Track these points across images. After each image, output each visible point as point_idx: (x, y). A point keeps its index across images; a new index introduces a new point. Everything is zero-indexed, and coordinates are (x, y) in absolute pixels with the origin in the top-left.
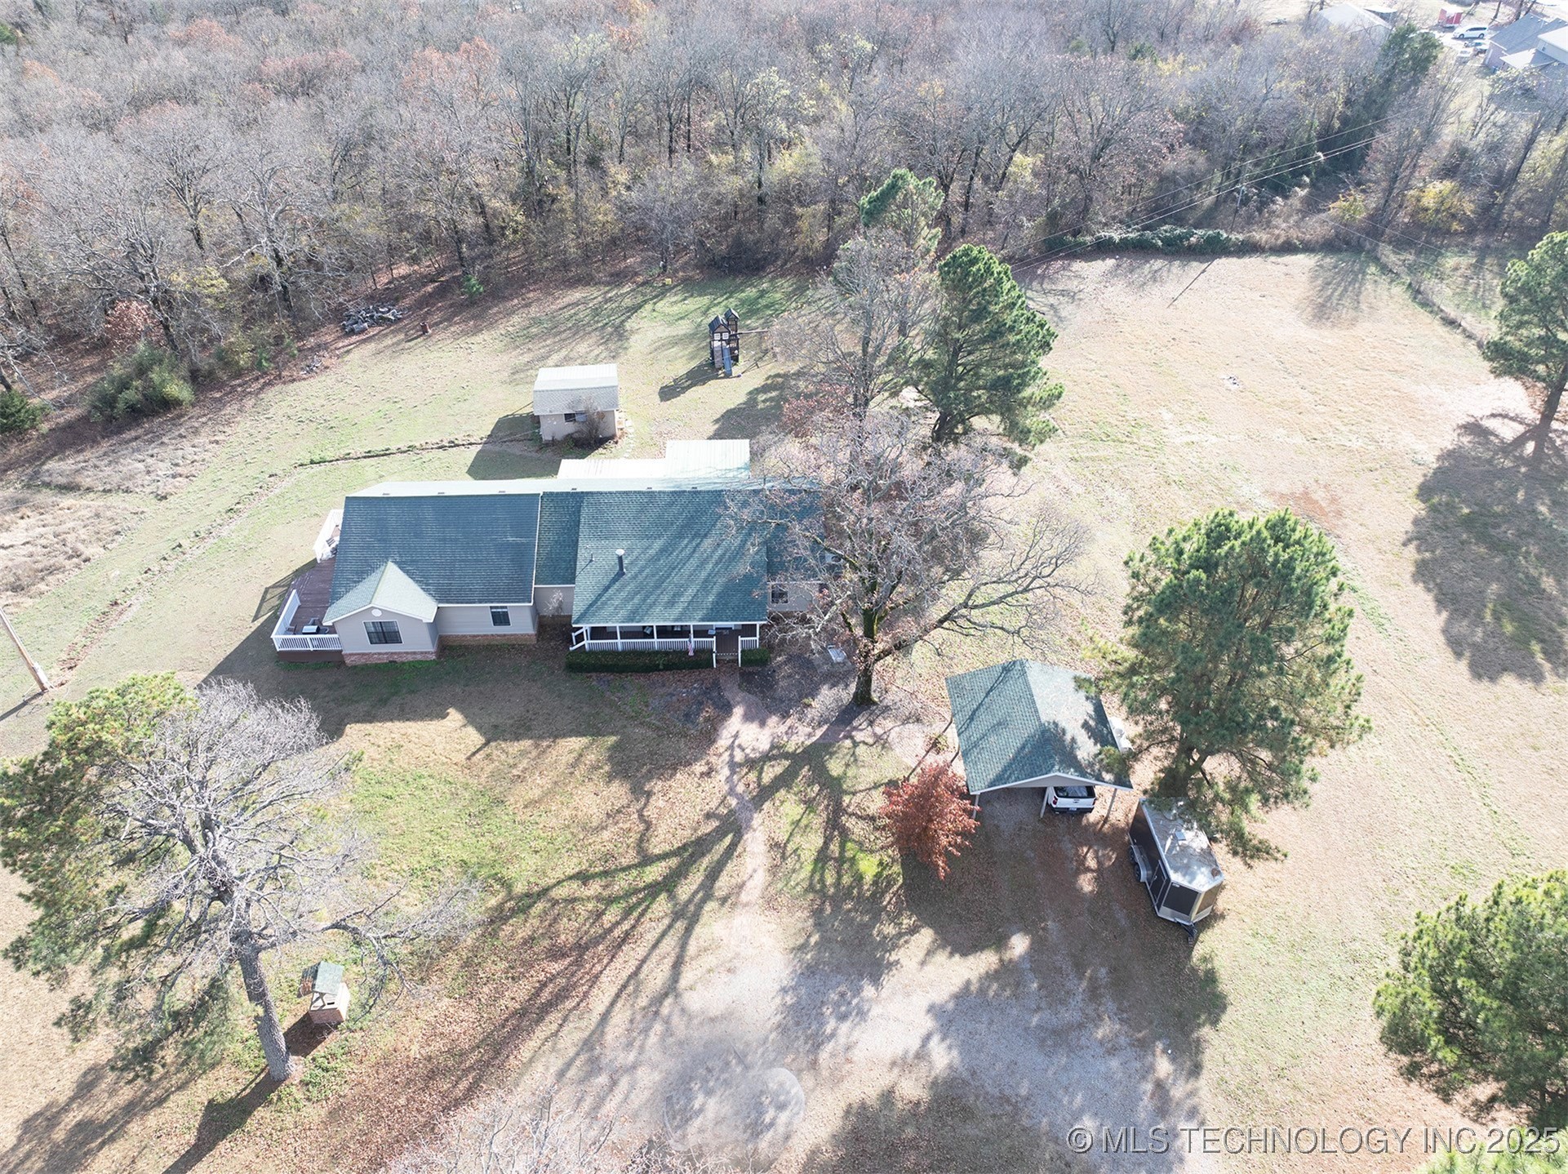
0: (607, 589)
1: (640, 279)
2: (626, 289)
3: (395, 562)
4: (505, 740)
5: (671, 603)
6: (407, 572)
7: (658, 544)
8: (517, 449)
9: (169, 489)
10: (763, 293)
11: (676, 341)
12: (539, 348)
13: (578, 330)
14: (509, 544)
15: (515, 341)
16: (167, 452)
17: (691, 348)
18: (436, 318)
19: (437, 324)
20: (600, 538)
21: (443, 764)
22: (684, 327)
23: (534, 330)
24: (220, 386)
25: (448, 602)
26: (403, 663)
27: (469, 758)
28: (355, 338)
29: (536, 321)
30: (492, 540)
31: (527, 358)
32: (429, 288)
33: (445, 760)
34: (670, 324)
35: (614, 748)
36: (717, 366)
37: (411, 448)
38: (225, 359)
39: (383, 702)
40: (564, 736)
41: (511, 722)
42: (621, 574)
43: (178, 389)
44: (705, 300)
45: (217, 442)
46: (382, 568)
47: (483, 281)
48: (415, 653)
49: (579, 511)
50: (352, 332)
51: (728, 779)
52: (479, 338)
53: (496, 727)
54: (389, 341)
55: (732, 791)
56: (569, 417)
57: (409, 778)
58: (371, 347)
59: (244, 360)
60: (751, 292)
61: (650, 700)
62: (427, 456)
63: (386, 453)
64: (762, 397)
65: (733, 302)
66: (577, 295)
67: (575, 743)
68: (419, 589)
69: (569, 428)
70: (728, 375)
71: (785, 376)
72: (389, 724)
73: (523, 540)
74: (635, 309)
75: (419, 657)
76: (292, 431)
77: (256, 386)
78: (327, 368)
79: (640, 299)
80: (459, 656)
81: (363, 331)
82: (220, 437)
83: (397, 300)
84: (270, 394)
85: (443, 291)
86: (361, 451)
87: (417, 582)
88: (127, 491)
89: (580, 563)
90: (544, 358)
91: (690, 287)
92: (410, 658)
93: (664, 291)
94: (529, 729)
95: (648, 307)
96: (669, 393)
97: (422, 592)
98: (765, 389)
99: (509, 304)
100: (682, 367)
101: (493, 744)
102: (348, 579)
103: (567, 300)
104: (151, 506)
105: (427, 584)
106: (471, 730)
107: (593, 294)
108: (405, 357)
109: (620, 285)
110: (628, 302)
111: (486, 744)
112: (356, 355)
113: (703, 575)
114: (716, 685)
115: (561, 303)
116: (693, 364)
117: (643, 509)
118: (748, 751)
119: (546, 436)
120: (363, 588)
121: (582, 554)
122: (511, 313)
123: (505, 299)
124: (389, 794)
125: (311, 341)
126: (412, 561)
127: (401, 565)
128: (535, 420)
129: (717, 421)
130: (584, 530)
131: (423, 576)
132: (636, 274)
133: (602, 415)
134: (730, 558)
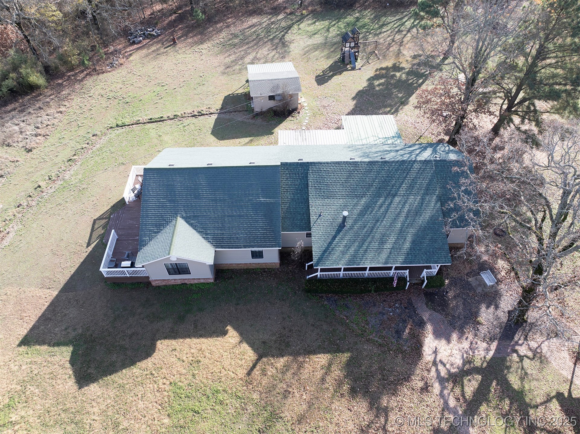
0: (334, 238)
1: (288, 11)
2: (281, 16)
3: (183, 217)
4: (273, 356)
5: (379, 250)
6: (191, 225)
7: (363, 201)
8: (240, 118)
9: (33, 145)
10: (358, 19)
11: (316, 48)
12: (240, 52)
13: (258, 41)
14: (261, 203)
15: (227, 47)
16: (31, 119)
17: (326, 52)
18: (180, 33)
19: (179, 38)
20: (324, 197)
21: (232, 379)
22: (318, 39)
23: (236, 41)
24: (62, 76)
25: (222, 247)
26: (192, 285)
27: (249, 374)
28: (136, 46)
29: (236, 36)
30: (250, 200)
31: (233, 57)
32: (173, 17)
33: (233, 375)
34: (310, 37)
36: (346, 62)
37: (176, 116)
38: (63, 59)
39: (181, 319)
40: (315, 352)
41: (274, 338)
43: (36, 78)
44: (326, 23)
45: (61, 112)
46: (174, 222)
47: (204, 12)
48: (199, 279)
49: (307, 177)
50: (134, 43)
51: (442, 395)
52: (205, 46)
53: (264, 343)
54: (153, 48)
55: (446, 407)
56: (271, 98)
57: (208, 392)
58: (144, 51)
59: (74, 60)
60: (350, 19)
61: (369, 318)
62: (186, 121)
63: (161, 120)
64: (376, 83)
65: (342, 25)
66: (254, 20)
67: (322, 359)
68: (200, 237)
69: (271, 104)
70: (353, 69)
71: (387, 68)
72: (188, 340)
73: (272, 200)
74: (289, 27)
75: (202, 281)
76: (104, 105)
77: (82, 75)
78: (121, 64)
79: (290, 22)
80: (229, 279)
81: (140, 42)
82: (63, 109)
83: (157, 24)
84: (89, 82)
85: (181, 19)
86: (146, 118)
87: (199, 232)
88: (9, 145)
89: (313, 218)
90: (242, 58)
91: (317, 16)
92: (196, 282)
93: (302, 18)
94: (288, 345)
95: (296, 26)
96: (322, 79)
97: (203, 240)
98: (376, 77)
99: (218, 26)
100: (325, 64)
101: (265, 359)
102: (150, 230)
103: (250, 23)
104: (22, 157)
105: (207, 234)
106: (245, 346)
107: (265, 20)
108: (163, 58)
109: (278, 14)
110: (283, 24)
111: (258, 360)
112: (135, 57)
113: (399, 225)
114: (410, 306)
115: (246, 25)
116: (330, 62)
117: (350, 175)
118: (448, 366)
119: (257, 109)
120: (161, 237)
121: (313, 211)
122: (220, 31)
123: (216, 23)
124: (197, 409)
125: (112, 49)
126: (194, 216)
127: (187, 219)
128: (247, 97)
129: (354, 99)
130: (312, 192)
131: (202, 228)
132: (285, 8)
133: (291, 96)
134: (418, 212)
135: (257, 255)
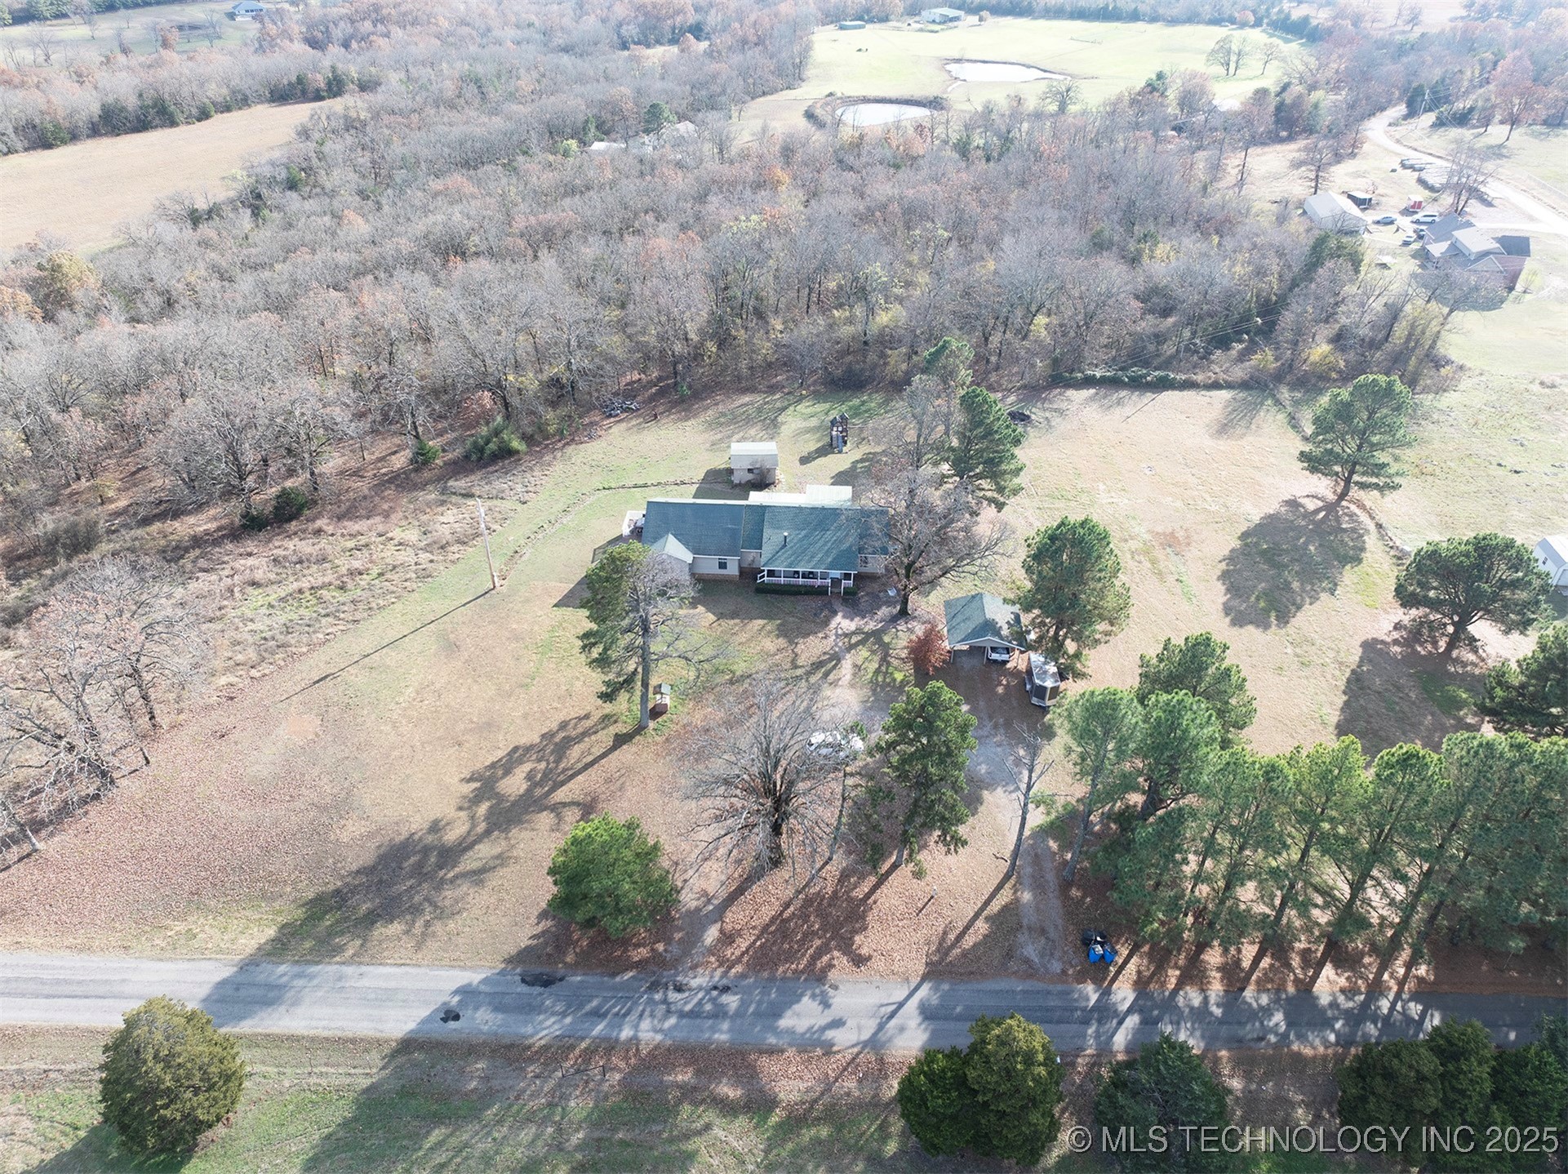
0: (778, 552)
1: (786, 390)
2: (777, 396)
3: (672, 535)
4: (727, 619)
5: (809, 561)
6: (678, 539)
7: (804, 533)
8: (719, 487)
9: (527, 498)
10: (863, 403)
11: (808, 430)
12: (726, 431)
13: (748, 421)
14: (729, 529)
15: (712, 425)
16: (519, 479)
17: (818, 435)
18: (661, 409)
19: (662, 413)
20: (775, 528)
22: (814, 422)
23: (722, 420)
24: (539, 444)
25: (698, 555)
27: (710, 625)
28: (612, 420)
29: (723, 414)
30: (721, 526)
31: (719, 436)
32: (654, 390)
34: (805, 420)
35: (780, 625)
36: (834, 446)
37: (659, 484)
38: (541, 429)
40: (756, 619)
41: (729, 612)
42: (785, 546)
43: (516, 444)
44: (827, 405)
45: (545, 475)
46: (666, 537)
47: (690, 387)
49: (764, 515)
50: (610, 416)
51: (835, 641)
52: (689, 423)
53: (721, 613)
54: (634, 422)
55: (836, 645)
56: (750, 471)
58: (624, 425)
59: (551, 429)
60: (856, 402)
61: (797, 606)
62: (668, 488)
63: (645, 486)
64: (859, 465)
65: (844, 408)
66: (746, 399)
67: (761, 622)
68: (684, 547)
69: (750, 477)
70: (840, 452)
71: (874, 454)
73: (736, 527)
74: (784, 409)
76: (588, 471)
77: (560, 445)
78: (600, 436)
79: (786, 403)
81: (617, 415)
82: (547, 472)
83: (635, 397)
84: (570, 450)
85: (662, 392)
86: (631, 484)
87: (683, 544)
88: (502, 498)
89: (765, 540)
90: (729, 437)
91: (818, 397)
93: (801, 399)
94: (738, 615)
95: (792, 408)
96: (804, 460)
97: (686, 549)
98: (862, 461)
99: (705, 403)
100: (813, 446)
101: (721, 620)
102: (649, 541)
103: (741, 402)
104: (519, 507)
105: (688, 546)
106: (710, 614)
107: (758, 399)
108: (646, 432)
109: (774, 394)
110: (778, 405)
111: (718, 620)
112: (615, 430)
113: (826, 549)
114: (830, 602)
115: (737, 403)
116: (819, 445)
117: (796, 515)
118: (845, 630)
119: (736, 481)
120: (657, 545)
121: (765, 536)
122: (707, 408)
123: (703, 399)
125: (587, 420)
126: (680, 534)
127: (675, 536)
128: (730, 471)
129: (834, 476)
130: (766, 525)
131: (686, 542)
132: (783, 387)
133: (769, 470)
134: (840, 541)
135: (723, 565)
